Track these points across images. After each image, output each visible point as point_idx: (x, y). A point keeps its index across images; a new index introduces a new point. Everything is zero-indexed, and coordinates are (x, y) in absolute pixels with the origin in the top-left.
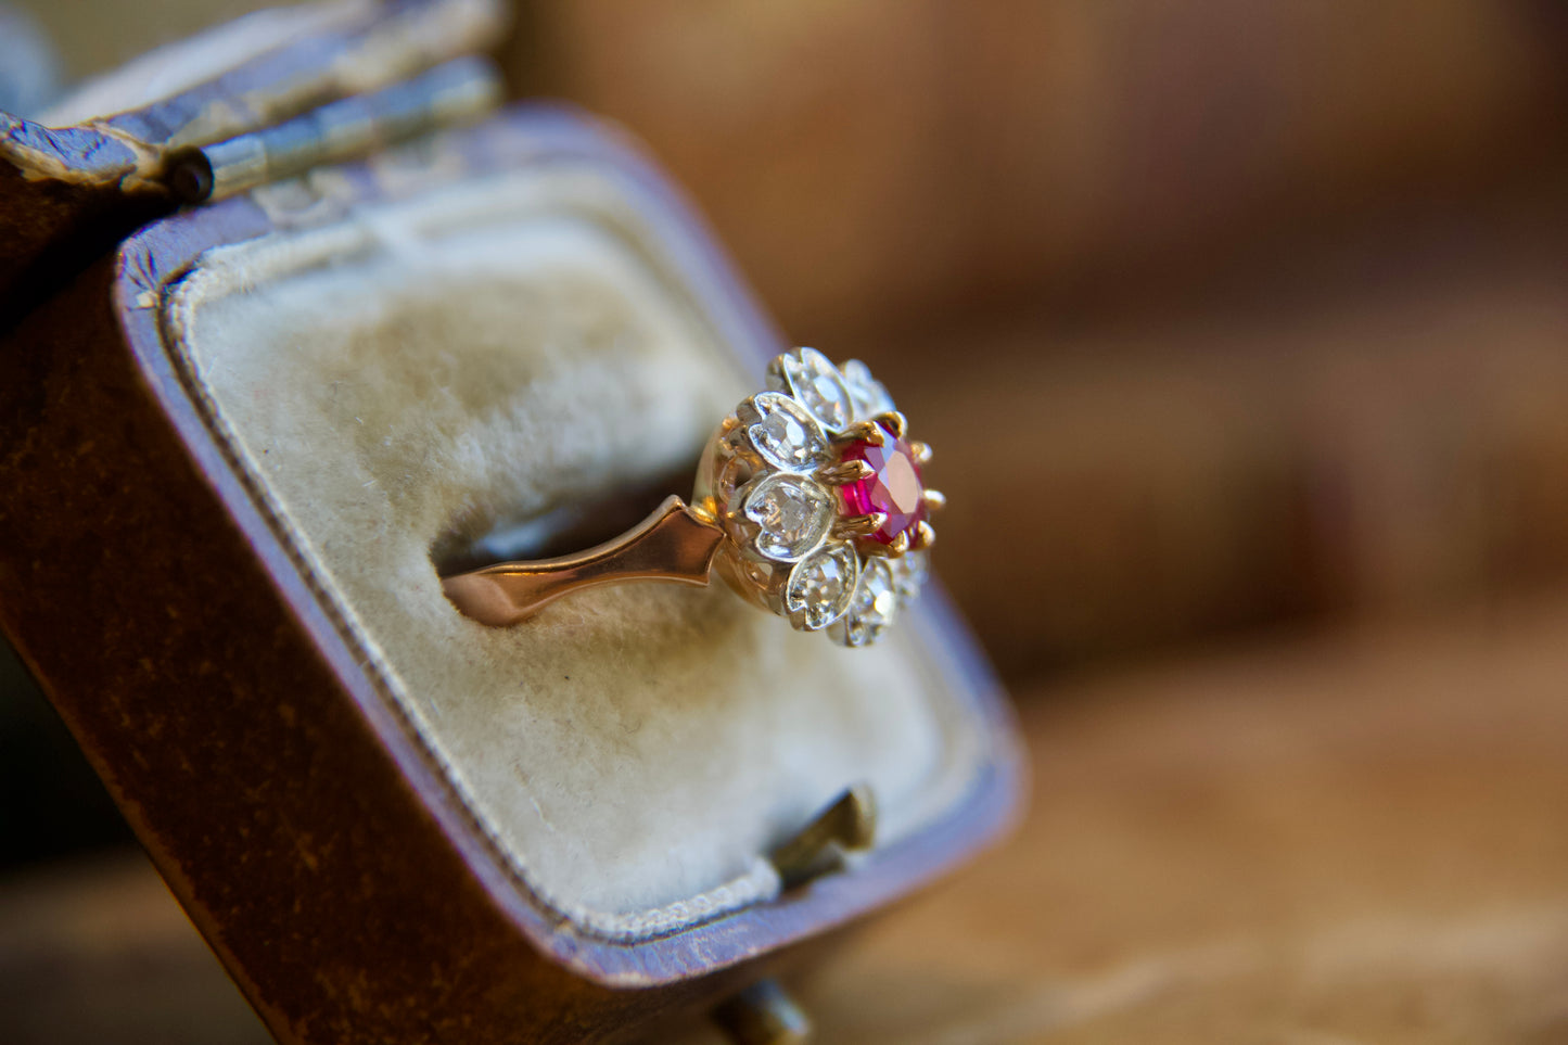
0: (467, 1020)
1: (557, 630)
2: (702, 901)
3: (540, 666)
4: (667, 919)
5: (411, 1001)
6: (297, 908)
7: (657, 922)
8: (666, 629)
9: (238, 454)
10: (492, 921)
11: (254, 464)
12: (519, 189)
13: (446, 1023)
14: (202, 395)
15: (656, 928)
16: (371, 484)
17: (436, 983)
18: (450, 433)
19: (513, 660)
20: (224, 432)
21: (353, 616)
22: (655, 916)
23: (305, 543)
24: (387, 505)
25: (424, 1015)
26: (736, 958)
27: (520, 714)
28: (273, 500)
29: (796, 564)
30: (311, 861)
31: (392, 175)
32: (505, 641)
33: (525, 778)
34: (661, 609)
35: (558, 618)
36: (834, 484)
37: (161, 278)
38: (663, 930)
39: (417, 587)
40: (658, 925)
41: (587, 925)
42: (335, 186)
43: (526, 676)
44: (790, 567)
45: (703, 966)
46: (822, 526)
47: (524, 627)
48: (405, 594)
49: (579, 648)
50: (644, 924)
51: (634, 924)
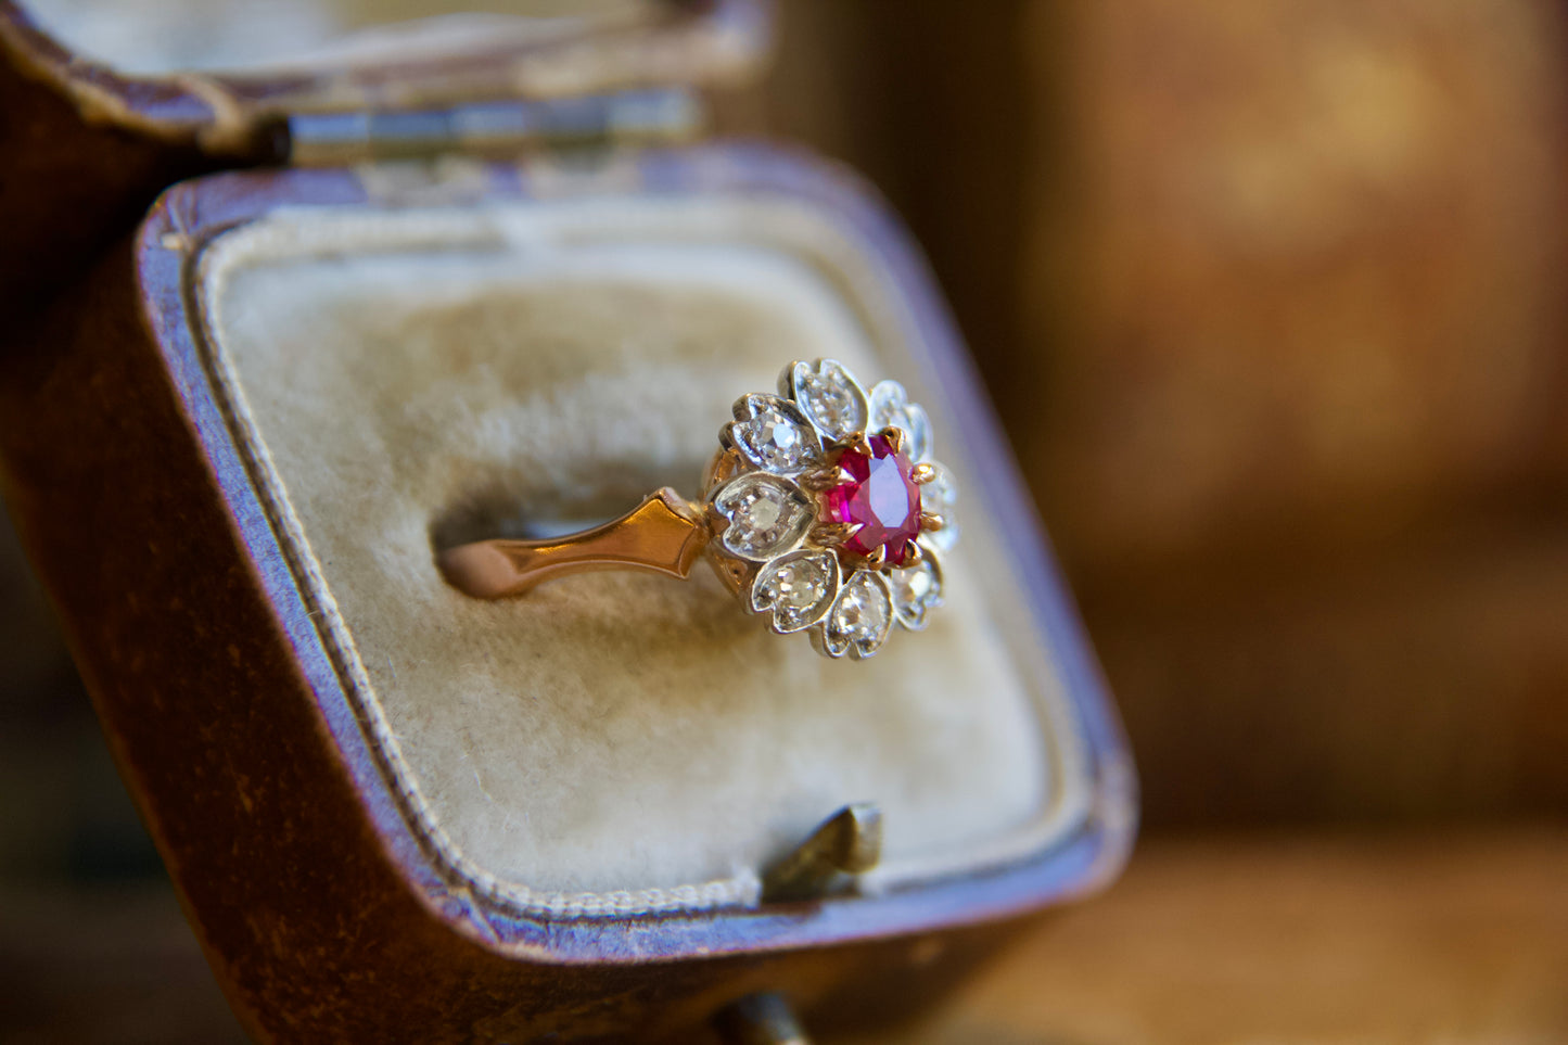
0: (371, 975)
1: (540, 609)
2: (654, 894)
3: (510, 640)
4: (601, 904)
5: (321, 951)
6: (235, 851)
7: (585, 904)
8: (665, 624)
9: (229, 398)
10: (383, 875)
11: (246, 410)
12: (708, 213)
13: (353, 976)
14: (207, 337)
15: (583, 911)
16: (376, 445)
17: (342, 934)
18: (478, 407)
19: (486, 632)
20: (221, 375)
21: (313, 565)
22: (586, 898)
23: (280, 490)
24: (387, 469)
25: (332, 966)
26: (679, 954)
27: (480, 686)
28: (255, 446)
29: (764, 563)
30: (248, 803)
31: (542, 176)
32: (480, 612)
33: (471, 744)
34: (666, 603)
35: (544, 598)
36: (819, 489)
37: (201, 227)
38: (594, 914)
39: (399, 550)
40: (588, 908)
41: (494, 894)
42: (465, 176)
43: (495, 648)
44: (756, 567)
45: (632, 954)
46: (801, 528)
47: (504, 603)
48: (383, 554)
49: (558, 628)
50: (567, 904)
51: (553, 901)
